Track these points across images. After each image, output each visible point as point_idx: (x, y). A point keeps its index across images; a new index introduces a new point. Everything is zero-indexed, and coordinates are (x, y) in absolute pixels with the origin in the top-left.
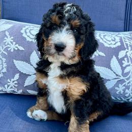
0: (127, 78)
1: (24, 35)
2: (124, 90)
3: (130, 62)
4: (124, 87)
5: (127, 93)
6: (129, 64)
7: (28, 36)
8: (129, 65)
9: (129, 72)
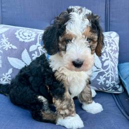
0: (106, 70)
1: (18, 36)
2: (105, 81)
3: (109, 57)
4: (105, 79)
5: (107, 84)
6: (107, 58)
7: (21, 37)
8: (108, 60)
9: (108, 65)
